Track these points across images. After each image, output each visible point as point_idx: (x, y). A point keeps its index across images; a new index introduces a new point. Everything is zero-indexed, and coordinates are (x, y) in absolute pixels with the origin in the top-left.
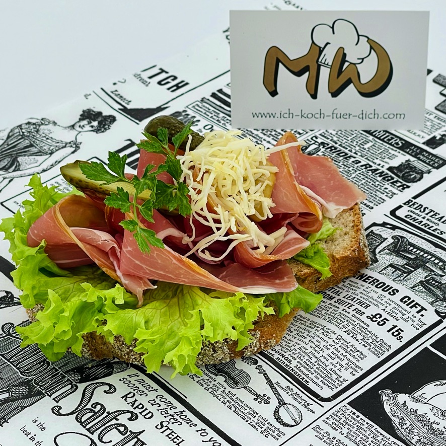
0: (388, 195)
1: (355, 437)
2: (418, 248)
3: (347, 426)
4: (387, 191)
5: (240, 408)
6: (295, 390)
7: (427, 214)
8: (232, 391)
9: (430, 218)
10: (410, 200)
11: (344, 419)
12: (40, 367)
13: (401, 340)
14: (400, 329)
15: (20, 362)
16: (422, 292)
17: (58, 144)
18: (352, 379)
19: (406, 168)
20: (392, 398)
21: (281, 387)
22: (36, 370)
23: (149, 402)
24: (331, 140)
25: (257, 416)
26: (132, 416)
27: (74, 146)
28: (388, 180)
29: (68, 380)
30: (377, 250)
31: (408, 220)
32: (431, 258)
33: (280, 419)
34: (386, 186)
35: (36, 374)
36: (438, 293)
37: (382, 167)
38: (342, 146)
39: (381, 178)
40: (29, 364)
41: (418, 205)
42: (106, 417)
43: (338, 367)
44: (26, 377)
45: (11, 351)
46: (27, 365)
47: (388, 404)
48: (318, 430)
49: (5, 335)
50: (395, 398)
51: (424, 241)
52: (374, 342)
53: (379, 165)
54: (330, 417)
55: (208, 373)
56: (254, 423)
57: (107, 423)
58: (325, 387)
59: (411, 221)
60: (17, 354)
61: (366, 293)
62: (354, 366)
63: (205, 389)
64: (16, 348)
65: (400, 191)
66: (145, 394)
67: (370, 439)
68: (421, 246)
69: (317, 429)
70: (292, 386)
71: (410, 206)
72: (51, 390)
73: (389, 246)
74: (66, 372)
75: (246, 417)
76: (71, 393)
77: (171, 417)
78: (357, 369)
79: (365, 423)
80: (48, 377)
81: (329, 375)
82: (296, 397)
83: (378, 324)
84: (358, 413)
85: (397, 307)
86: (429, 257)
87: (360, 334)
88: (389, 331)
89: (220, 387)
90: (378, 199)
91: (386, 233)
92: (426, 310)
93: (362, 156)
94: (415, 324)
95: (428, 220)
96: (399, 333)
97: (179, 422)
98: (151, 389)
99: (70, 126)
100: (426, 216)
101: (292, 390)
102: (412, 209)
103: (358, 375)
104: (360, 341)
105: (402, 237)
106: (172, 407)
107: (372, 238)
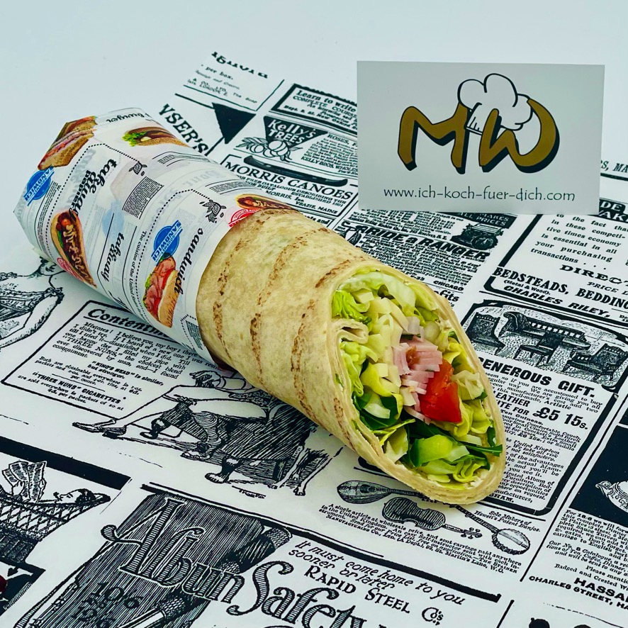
0: (471, 269)
1: (601, 543)
2: (543, 323)
3: (585, 532)
4: (466, 265)
5: (451, 549)
6: (503, 513)
7: (528, 282)
8: (431, 533)
9: (534, 287)
10: (498, 269)
11: (575, 525)
12: (180, 569)
13: (586, 426)
14: (577, 417)
15: (152, 571)
16: (577, 373)
17: (32, 297)
18: (557, 480)
19: (472, 235)
20: (614, 490)
21: (484, 515)
22: (177, 573)
23: (340, 573)
24: (366, 222)
25: (476, 552)
26: (330, 593)
27: (55, 294)
28: (460, 253)
29: (225, 573)
30: (497, 333)
31: (510, 292)
32: (564, 332)
33: (504, 547)
34: (462, 260)
35: (182, 580)
36: (594, 367)
37: (445, 238)
38: (383, 226)
39: (451, 252)
40: (165, 568)
41: (512, 273)
42: (299, 600)
43: (535, 472)
44: (171, 587)
45: (132, 560)
46: (162, 571)
47: (614, 496)
48: (555, 546)
49: (111, 542)
50: (618, 489)
51: (543, 314)
52: (558, 437)
53: (439, 237)
54: (559, 528)
55: (391, 522)
56: (478, 561)
57: (304, 607)
58: (532, 498)
59: (515, 293)
60: (141, 562)
61: (515, 388)
62: (551, 467)
63: (398, 540)
64: (136, 554)
65: (480, 261)
66: (331, 565)
67: (619, 541)
68: (543, 320)
69: (552, 545)
70: (496, 511)
71: (503, 276)
72: (213, 592)
73: (506, 326)
74: (218, 565)
75: (464, 556)
76: (239, 588)
77: (378, 583)
78: (557, 468)
79: (602, 524)
80: (198, 579)
81: (529, 484)
82: (506, 519)
83: (550, 418)
84: (588, 516)
85: (560, 395)
86: (561, 331)
87: (538, 433)
88: (567, 422)
89: (414, 533)
90: (462, 277)
91: (495, 312)
92: (593, 389)
93: (414, 232)
94: (590, 406)
95: (533, 289)
96: (579, 422)
97: (389, 584)
98: (334, 558)
99: (35, 273)
100: (528, 285)
101: (498, 514)
102: (507, 279)
103: (561, 474)
104: (543, 440)
105: (516, 313)
106: (372, 572)
107: (482, 321)
